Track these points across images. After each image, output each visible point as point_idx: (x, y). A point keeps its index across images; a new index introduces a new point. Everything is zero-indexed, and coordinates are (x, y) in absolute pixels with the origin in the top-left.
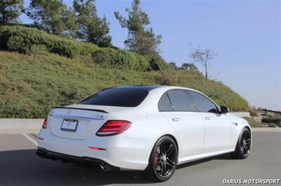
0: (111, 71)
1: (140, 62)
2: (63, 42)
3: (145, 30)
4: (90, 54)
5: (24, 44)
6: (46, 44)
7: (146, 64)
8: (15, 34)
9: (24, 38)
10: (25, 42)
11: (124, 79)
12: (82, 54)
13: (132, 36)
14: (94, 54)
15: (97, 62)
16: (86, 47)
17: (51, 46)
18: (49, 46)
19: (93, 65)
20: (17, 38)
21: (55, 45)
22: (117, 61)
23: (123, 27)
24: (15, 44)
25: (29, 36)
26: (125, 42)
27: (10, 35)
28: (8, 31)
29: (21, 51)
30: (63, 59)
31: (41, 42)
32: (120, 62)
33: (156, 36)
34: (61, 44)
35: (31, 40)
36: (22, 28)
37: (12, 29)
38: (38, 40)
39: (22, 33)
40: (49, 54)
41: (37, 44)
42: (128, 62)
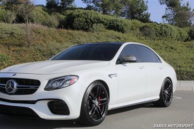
0: (160, 42)
1: (181, 33)
2: (116, 20)
3: (182, 5)
4: (138, 30)
5: (86, 24)
6: (102, 22)
7: (186, 35)
8: (78, 16)
9: (86, 19)
10: (86, 22)
11: (172, 48)
12: (132, 29)
13: (170, 12)
14: (142, 29)
15: (145, 35)
16: (134, 23)
17: (107, 24)
18: (105, 25)
19: (143, 38)
20: (81, 19)
21: (110, 23)
22: (161, 34)
23: (161, 4)
24: (79, 24)
25: (89, 17)
26: (163, 17)
27: (74, 17)
28: (71, 14)
29: (86, 30)
30: (117, 33)
31: (99, 21)
32: (164, 34)
33: (192, 10)
34: (115, 22)
35: (91, 20)
36: (82, 11)
37: (76, 13)
38: (97, 20)
39: (83, 15)
40: (107, 30)
41: (97, 23)
42: (171, 34)
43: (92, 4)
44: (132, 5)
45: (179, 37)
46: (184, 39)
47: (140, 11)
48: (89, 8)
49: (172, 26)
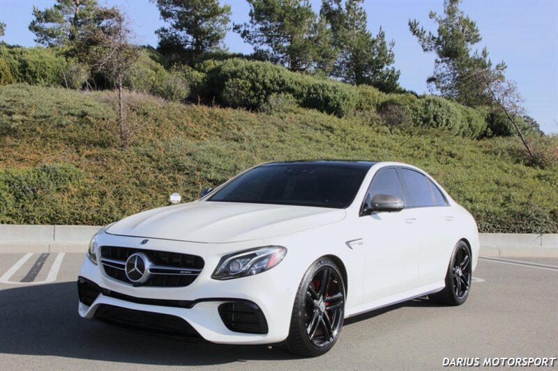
0: (424, 141)
1: (469, 120)
2: (322, 87)
3: (471, 54)
4: (374, 109)
5: (252, 93)
6: (291, 91)
7: (481, 124)
8: (234, 75)
9: (252, 81)
10: (254, 88)
11: (452, 155)
12: (359, 108)
13: (444, 68)
14: (382, 108)
15: (391, 122)
16: (364, 94)
17: (301, 95)
18: (298, 96)
19: (386, 129)
20: (241, 82)
21: (309, 93)
22: (426, 121)
23: (426, 50)
24: (237, 94)
25: (260, 77)
26: (430, 80)
27: (225, 78)
28: (218, 69)
29: (254, 108)
30: (324, 118)
31: (283, 88)
32: (432, 120)
33: (493, 67)
34: (320, 91)
35: (264, 84)
36: (243, 63)
37: (228, 66)
38: (278, 84)
39: (247, 73)
40: (302, 110)
41: (279, 92)
42: (447, 120)
43: (265, 47)
44: (357, 51)
45: (466, 128)
46: (477, 133)
47: (376, 65)
48: (259, 56)
49: (449, 103)
